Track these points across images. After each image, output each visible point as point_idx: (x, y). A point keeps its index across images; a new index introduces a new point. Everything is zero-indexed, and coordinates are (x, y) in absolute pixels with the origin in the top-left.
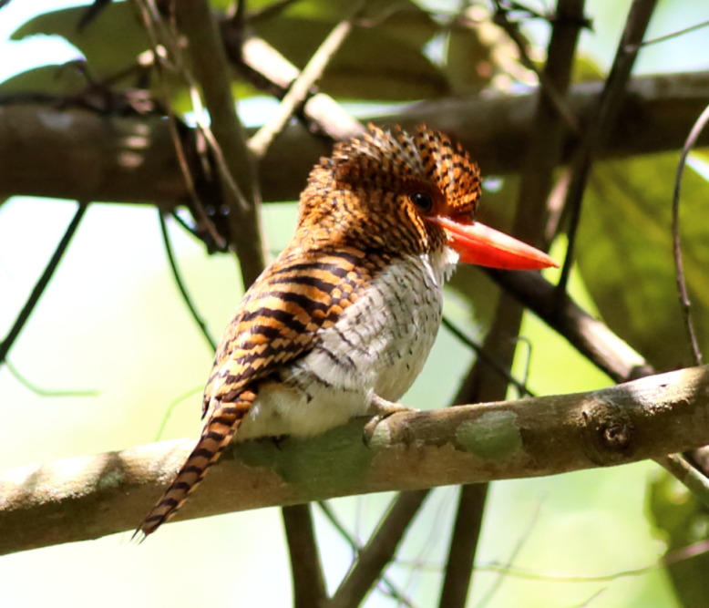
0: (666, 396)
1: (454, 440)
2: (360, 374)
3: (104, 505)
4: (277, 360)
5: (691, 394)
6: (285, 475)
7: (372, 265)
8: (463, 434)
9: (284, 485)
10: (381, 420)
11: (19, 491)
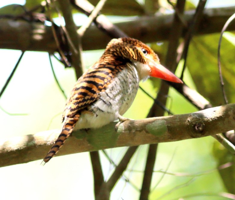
0: (216, 115)
1: (145, 129)
2: (113, 107)
3: (29, 152)
4: (87, 103)
5: (224, 114)
6: (89, 141)
7: (117, 71)
8: (148, 128)
9: (89, 145)
10: (121, 123)
11: (1, 147)
